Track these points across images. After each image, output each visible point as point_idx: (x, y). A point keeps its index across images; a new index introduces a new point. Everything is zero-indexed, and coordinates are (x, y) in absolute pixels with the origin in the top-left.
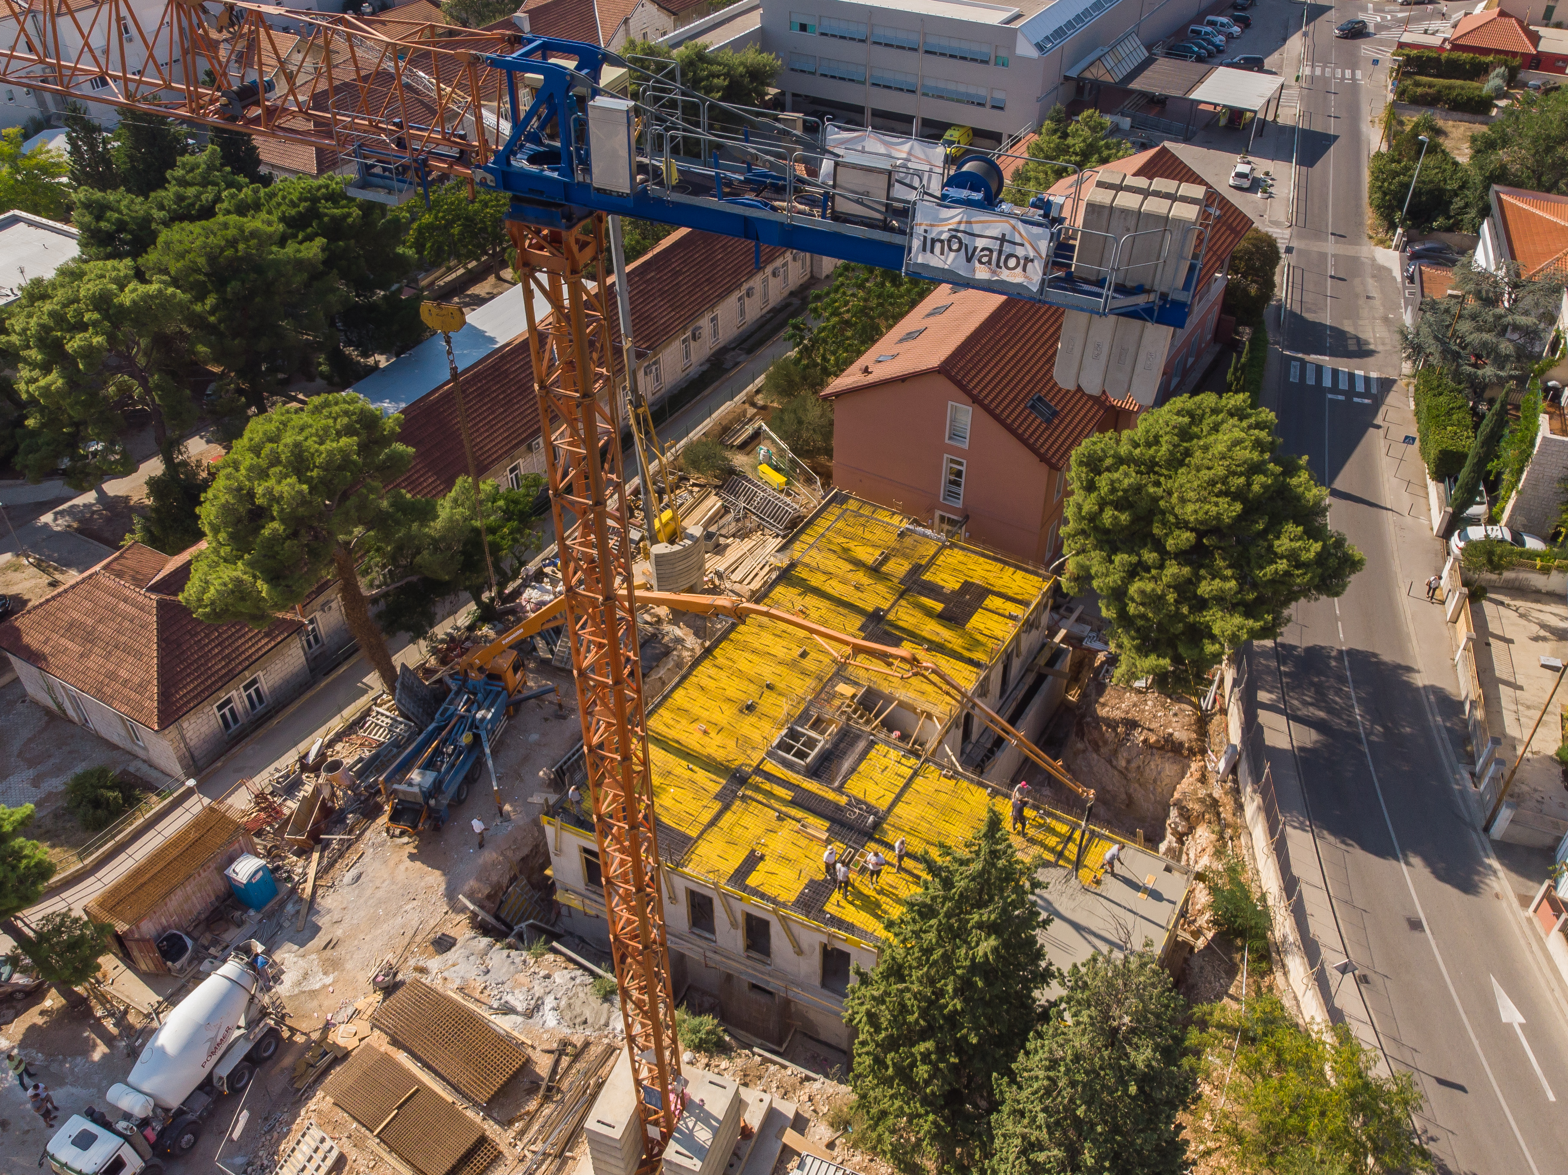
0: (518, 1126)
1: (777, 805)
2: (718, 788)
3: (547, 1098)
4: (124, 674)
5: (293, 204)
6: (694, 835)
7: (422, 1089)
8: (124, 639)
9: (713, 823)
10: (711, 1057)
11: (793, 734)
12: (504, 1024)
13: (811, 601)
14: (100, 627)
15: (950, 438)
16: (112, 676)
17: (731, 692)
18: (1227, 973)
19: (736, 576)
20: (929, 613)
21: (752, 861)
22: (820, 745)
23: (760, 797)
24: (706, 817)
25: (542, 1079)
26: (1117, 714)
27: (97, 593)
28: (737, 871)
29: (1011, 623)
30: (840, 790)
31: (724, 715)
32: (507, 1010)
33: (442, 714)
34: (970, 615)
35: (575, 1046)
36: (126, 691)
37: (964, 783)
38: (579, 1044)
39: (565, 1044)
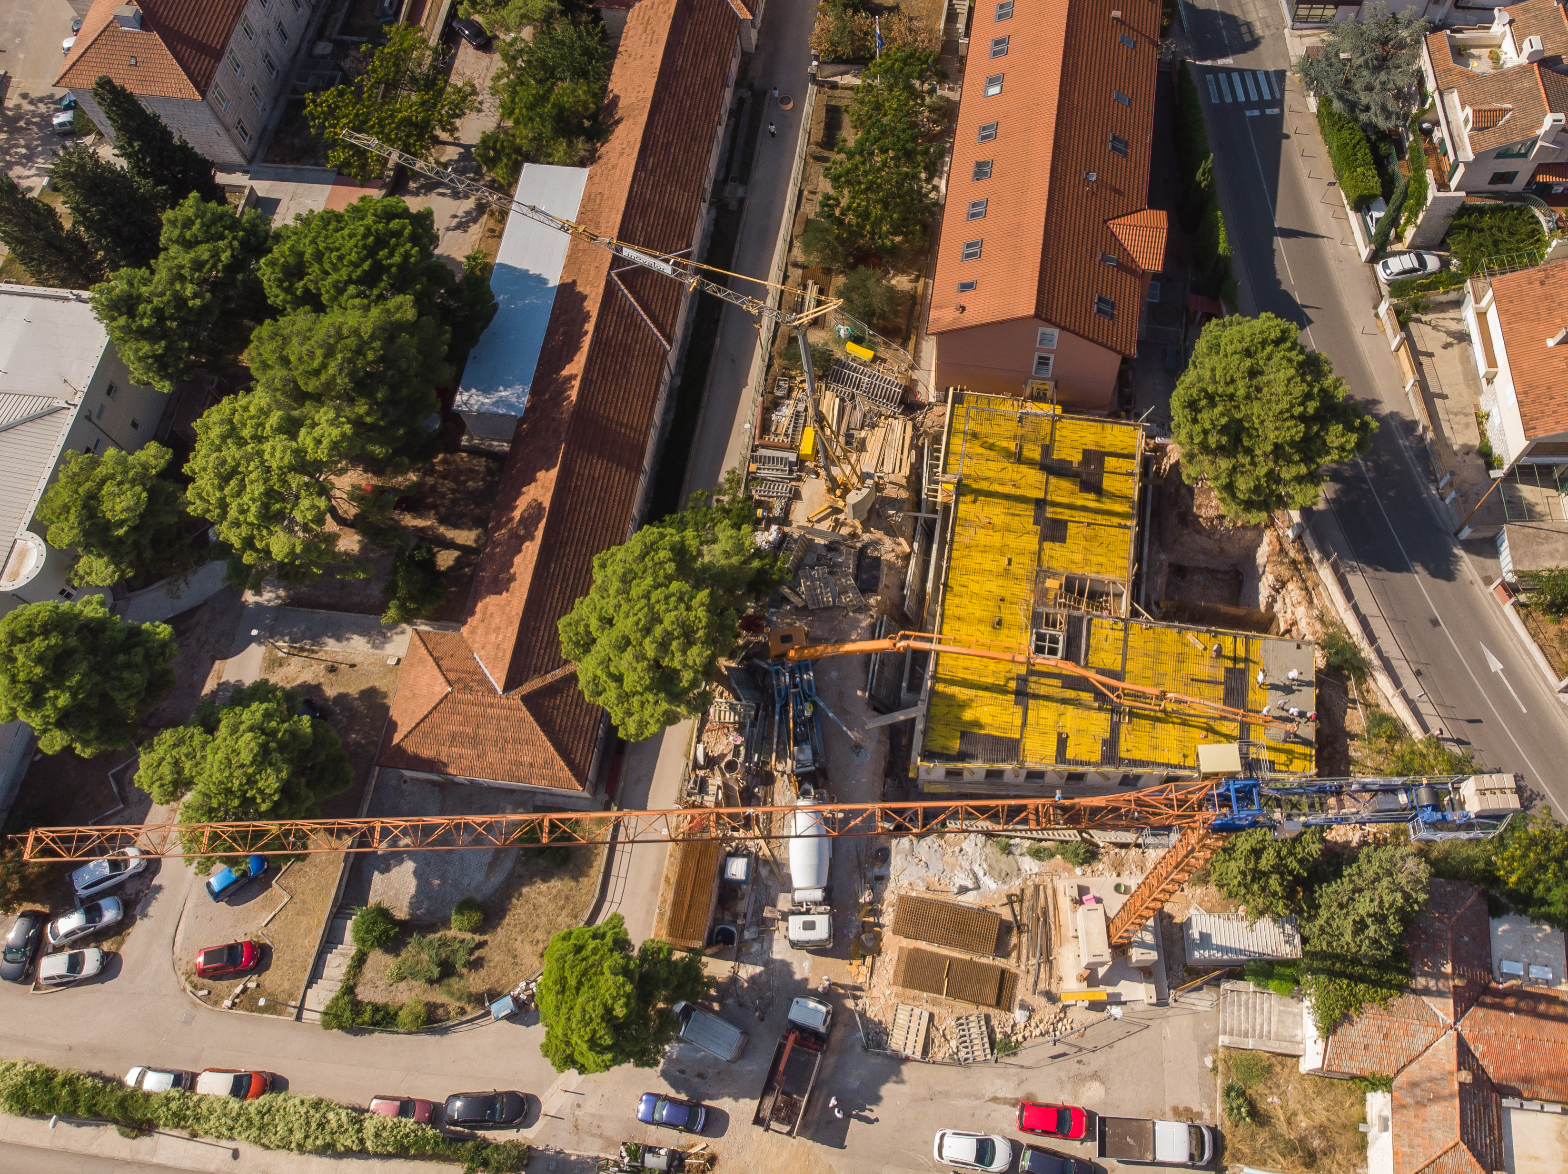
0: (1014, 954)
3: (1020, 932)
4: (527, 759)
6: (1018, 736)
7: (953, 960)
8: (508, 735)
9: (1024, 724)
11: (1040, 637)
12: (970, 900)
14: (481, 731)
15: (1040, 344)
16: (517, 764)
17: (979, 614)
21: (1062, 742)
22: (1061, 639)
23: (1042, 692)
24: (1018, 721)
25: (1011, 921)
26: (1209, 513)
27: (461, 707)
28: (1058, 751)
29: (1131, 478)
30: (1086, 666)
31: (984, 634)
32: (963, 890)
34: (1101, 481)
35: (1016, 895)
36: (536, 770)
37: (1159, 630)
38: (1018, 893)
39: (1009, 897)
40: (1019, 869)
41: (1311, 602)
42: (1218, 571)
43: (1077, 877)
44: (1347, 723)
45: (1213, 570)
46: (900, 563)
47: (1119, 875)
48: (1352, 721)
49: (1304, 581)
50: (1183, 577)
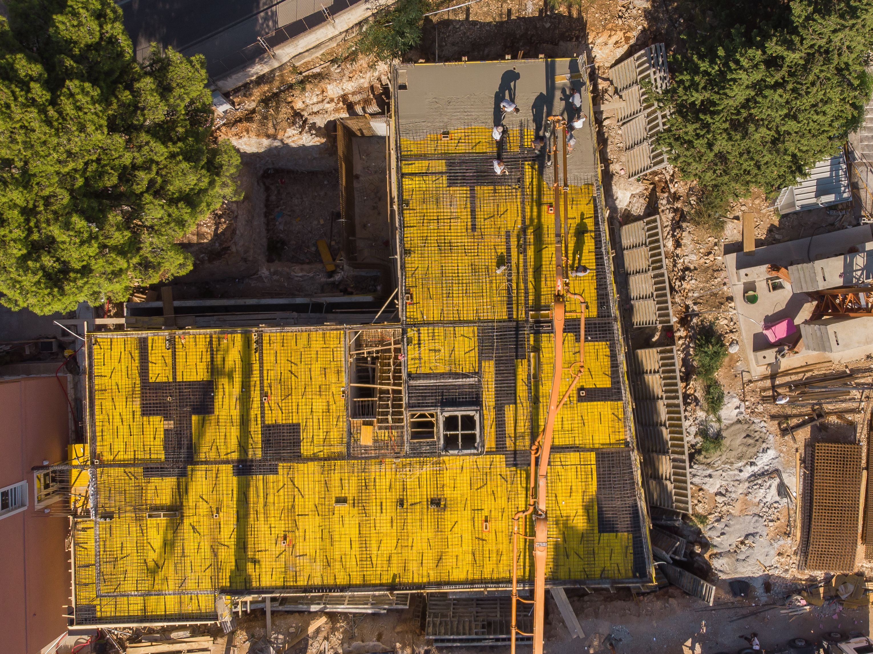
0: (850, 417)
3: (822, 414)
6: (593, 455)
9: (575, 448)
10: (721, 335)
12: (795, 482)
21: (590, 395)
22: (447, 414)
25: (812, 427)
28: (604, 399)
30: (478, 374)
31: (456, 520)
32: (783, 490)
34: (191, 384)
35: (779, 424)
37: (410, 281)
38: (776, 423)
40: (739, 422)
41: (320, 77)
42: (267, 200)
43: (742, 350)
44: (489, 19)
45: (267, 206)
46: (342, 624)
47: (730, 299)
48: (486, 14)
49: (291, 87)
50: (283, 243)
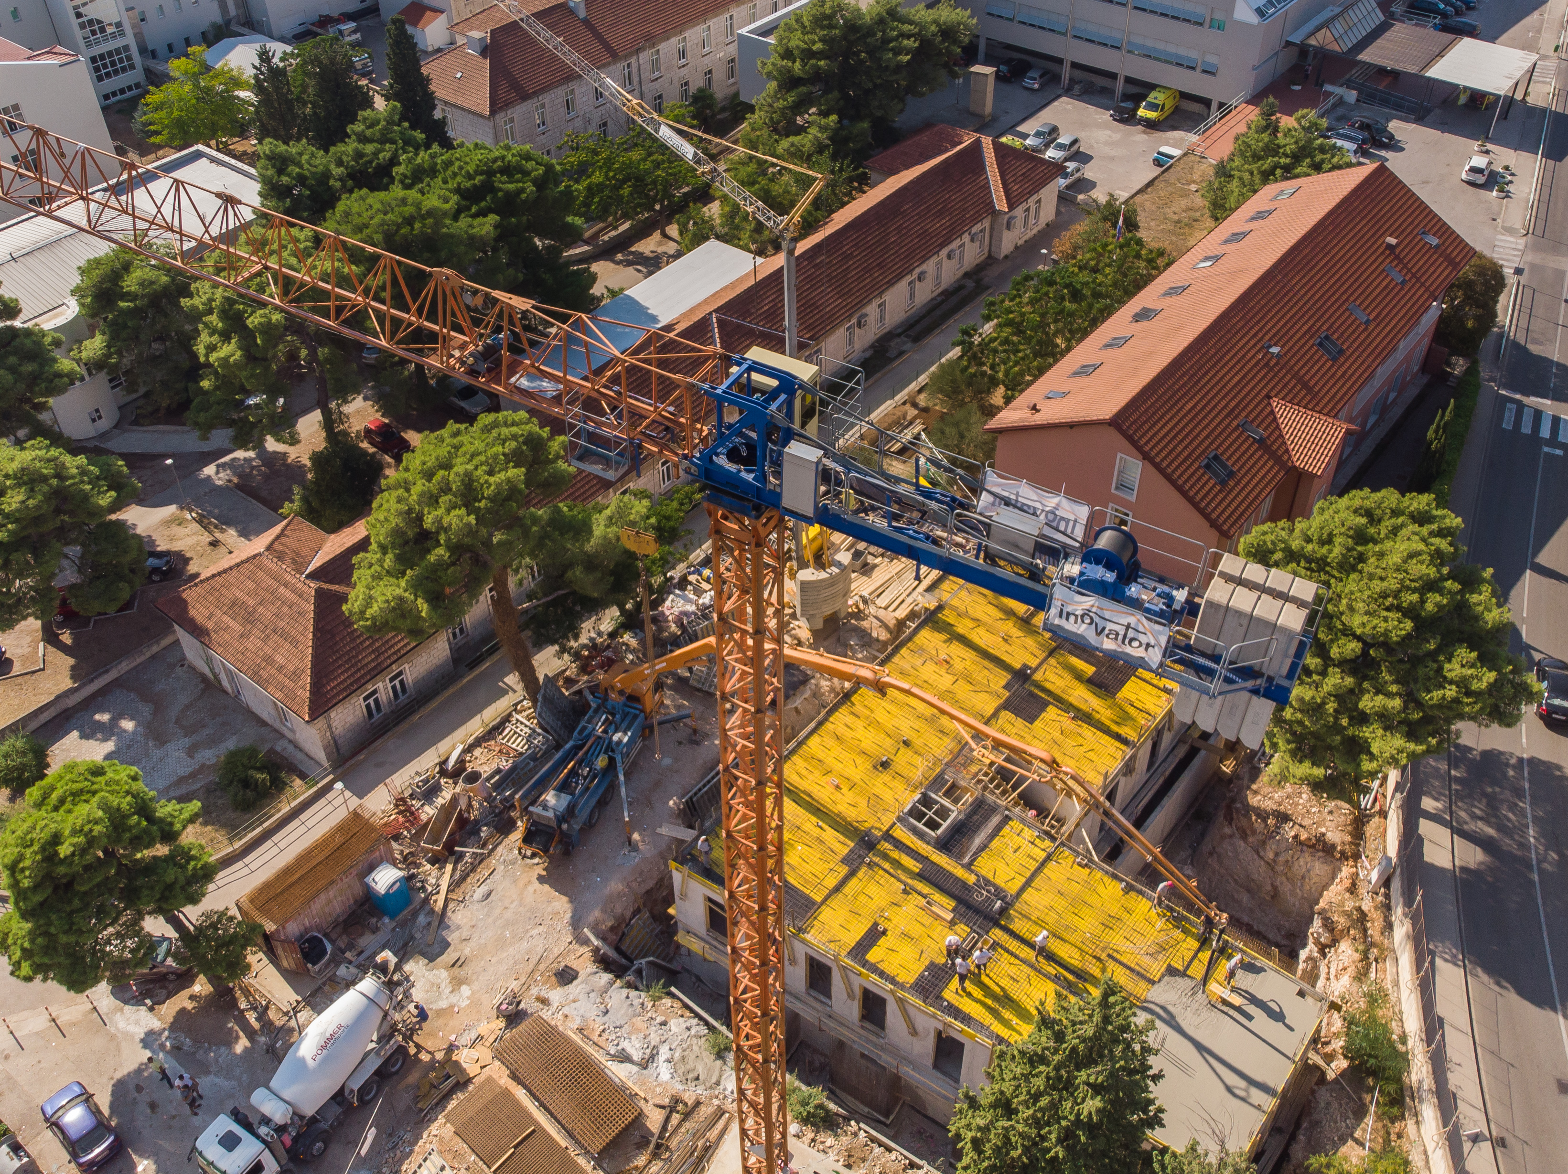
1: (903, 877)
2: (846, 850)
3: (655, 1155)
4: (280, 659)
5: (470, 177)
6: (818, 899)
7: (538, 1131)
8: (282, 624)
9: (837, 889)
10: (817, 1132)
11: (926, 801)
12: (620, 1072)
13: (956, 650)
14: (260, 609)
15: (1117, 488)
16: (269, 660)
17: (866, 745)
18: (1355, 1113)
19: (882, 601)
20: (1078, 676)
21: (874, 935)
22: (953, 816)
23: (887, 866)
24: (831, 882)
25: (653, 1135)
26: (1269, 805)
27: (260, 574)
28: (859, 944)
29: (1165, 696)
30: (968, 867)
31: (858, 770)
32: (623, 1058)
33: (580, 733)
34: (1123, 683)
35: (686, 1104)
36: (281, 678)
37: (1098, 874)
38: (690, 1103)
39: (676, 1100)
40: (718, 1083)
41: (1364, 973)
44: (1338, 1157)
48: (1347, 1158)
49: (1366, 945)
